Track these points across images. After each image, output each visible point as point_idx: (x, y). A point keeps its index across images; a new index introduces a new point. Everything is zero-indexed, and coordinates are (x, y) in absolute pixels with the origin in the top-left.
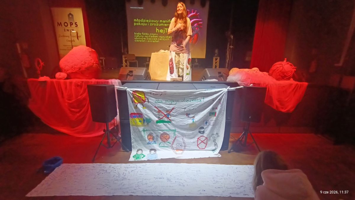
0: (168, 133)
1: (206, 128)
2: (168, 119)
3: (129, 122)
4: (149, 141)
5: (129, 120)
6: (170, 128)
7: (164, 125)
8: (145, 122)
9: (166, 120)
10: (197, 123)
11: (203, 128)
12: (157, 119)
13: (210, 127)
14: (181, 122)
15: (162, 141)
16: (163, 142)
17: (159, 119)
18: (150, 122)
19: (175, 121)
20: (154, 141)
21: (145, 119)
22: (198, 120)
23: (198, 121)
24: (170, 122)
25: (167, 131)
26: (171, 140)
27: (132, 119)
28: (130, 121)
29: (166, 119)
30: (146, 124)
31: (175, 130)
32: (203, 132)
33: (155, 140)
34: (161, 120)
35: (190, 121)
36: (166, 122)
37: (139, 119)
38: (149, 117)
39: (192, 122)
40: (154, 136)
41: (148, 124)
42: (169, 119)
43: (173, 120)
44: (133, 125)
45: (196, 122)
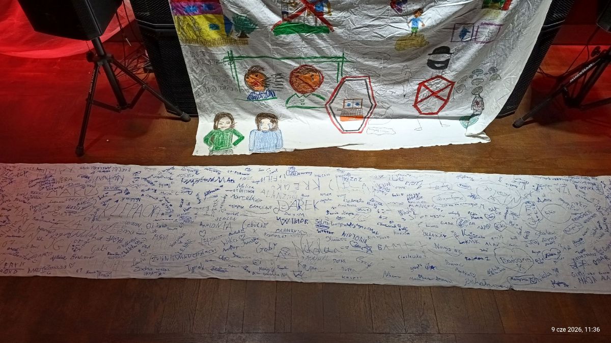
0: (316, 66)
1: (458, 51)
2: (319, 21)
3: (174, 28)
4: (251, 91)
5: (173, 22)
6: (327, 51)
7: (303, 39)
8: (233, 27)
9: (313, 24)
10: (427, 35)
11: (446, 50)
12: (276, 19)
13: (475, 47)
14: (368, 29)
15: (294, 92)
16: (300, 95)
17: (284, 20)
18: (253, 29)
19: (344, 26)
20: (269, 91)
21: (230, 17)
22: (434, 24)
23: (433, 27)
24: (327, 32)
25: (315, 60)
26: (326, 89)
27: (181, 17)
28: (176, 25)
29: (311, 21)
30: (235, 35)
31: (343, 58)
32: (445, 64)
33: (271, 88)
34: (293, 21)
35: (404, 27)
36: (310, 29)
37: (208, 19)
38: (246, 11)
39: (410, 30)
40: (268, 75)
41: (243, 36)
42: (324, 20)
43: (338, 24)
44: (188, 41)
45: (425, 30)
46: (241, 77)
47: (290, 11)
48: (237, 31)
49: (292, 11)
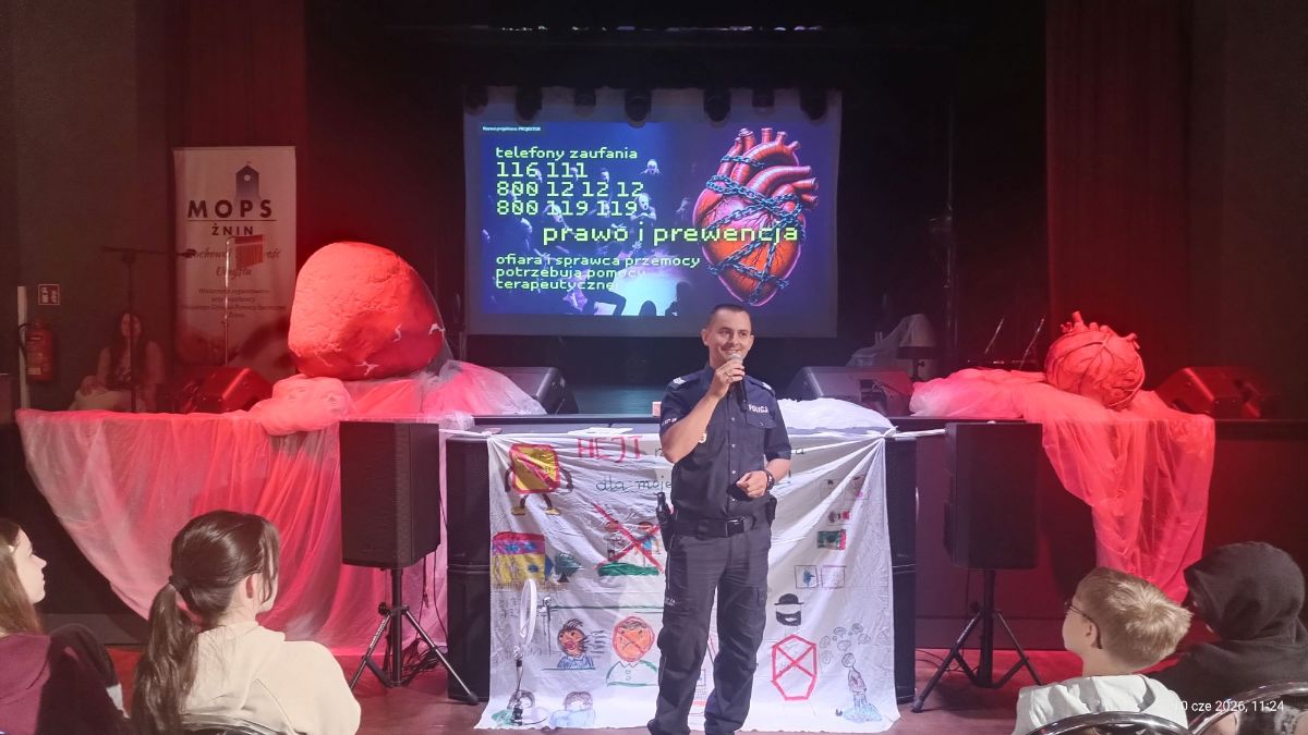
2: (648, 561)
4: (564, 655)
5: (489, 562)
8: (553, 570)
9: (641, 564)
11: (794, 599)
16: (625, 663)
17: (610, 560)
18: (575, 570)
20: (587, 658)
21: (552, 558)
24: (656, 573)
27: (500, 557)
29: (639, 560)
30: (555, 578)
34: (618, 561)
36: (637, 571)
37: (528, 560)
38: (570, 548)
41: (563, 580)
42: (652, 560)
44: (501, 585)
46: (554, 634)
47: (616, 550)
48: (557, 573)
49: (618, 550)
